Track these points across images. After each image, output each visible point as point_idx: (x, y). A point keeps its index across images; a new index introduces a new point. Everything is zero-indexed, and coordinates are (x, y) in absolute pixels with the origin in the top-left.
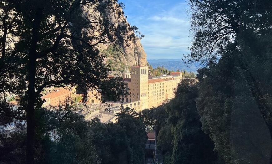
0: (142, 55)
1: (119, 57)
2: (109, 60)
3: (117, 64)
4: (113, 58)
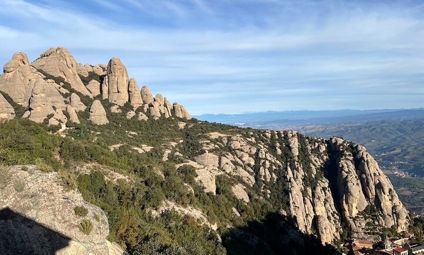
0: (401, 216)
1: (376, 218)
2: (368, 222)
3: (375, 227)
4: (371, 220)
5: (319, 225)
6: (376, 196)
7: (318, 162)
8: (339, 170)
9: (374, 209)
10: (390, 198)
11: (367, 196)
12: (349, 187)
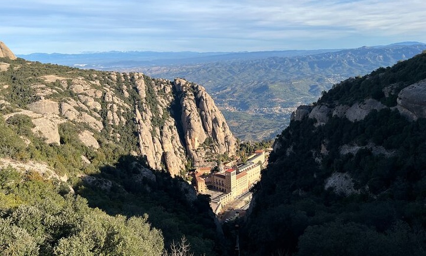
0: (231, 144)
1: (213, 148)
2: (207, 152)
3: (213, 155)
4: (209, 150)
5: (167, 160)
6: (213, 129)
7: (165, 103)
8: (183, 109)
9: (212, 140)
10: (224, 130)
11: (206, 130)
12: (192, 124)
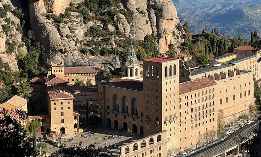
0: (166, 12)
1: (113, 19)
2: (91, 28)
3: (108, 37)
4: (99, 23)
